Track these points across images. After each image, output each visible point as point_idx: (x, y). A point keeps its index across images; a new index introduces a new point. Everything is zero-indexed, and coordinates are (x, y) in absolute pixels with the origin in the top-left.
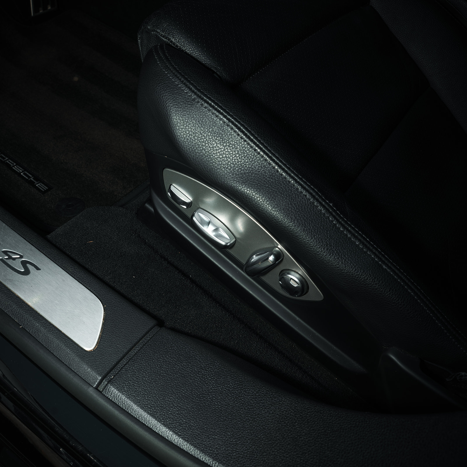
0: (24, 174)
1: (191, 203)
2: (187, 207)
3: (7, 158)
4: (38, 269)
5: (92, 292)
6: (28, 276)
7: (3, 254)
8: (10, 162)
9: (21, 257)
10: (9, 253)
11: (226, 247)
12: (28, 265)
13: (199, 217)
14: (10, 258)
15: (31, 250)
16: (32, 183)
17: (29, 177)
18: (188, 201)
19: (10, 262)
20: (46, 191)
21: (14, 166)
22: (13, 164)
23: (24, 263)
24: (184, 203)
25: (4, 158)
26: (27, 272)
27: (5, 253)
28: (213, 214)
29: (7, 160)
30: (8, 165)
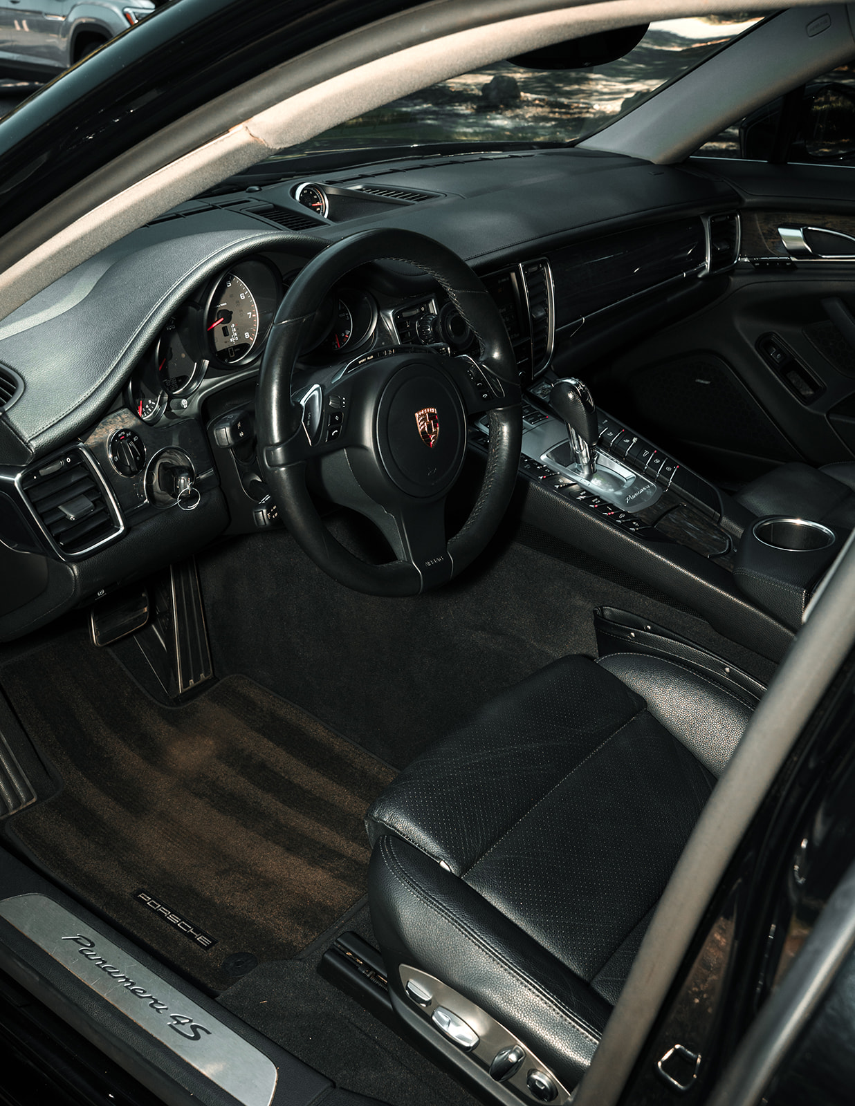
0: (182, 925)
1: (430, 1001)
2: (427, 1006)
3: (159, 906)
4: (208, 1033)
5: (264, 1054)
6: (199, 1041)
7: (171, 1019)
8: (163, 910)
9: (191, 1021)
10: (177, 1018)
11: (469, 1048)
12: (198, 1029)
13: (440, 1017)
14: (179, 1022)
15: (201, 1013)
16: (191, 936)
17: (188, 929)
18: (426, 999)
19: (179, 1027)
20: (209, 946)
21: (168, 916)
22: (167, 913)
23: (194, 1028)
24: (423, 1001)
25: (156, 906)
26: (197, 1037)
27: (174, 1017)
28: (455, 1012)
29: (159, 908)
30: (161, 914)
